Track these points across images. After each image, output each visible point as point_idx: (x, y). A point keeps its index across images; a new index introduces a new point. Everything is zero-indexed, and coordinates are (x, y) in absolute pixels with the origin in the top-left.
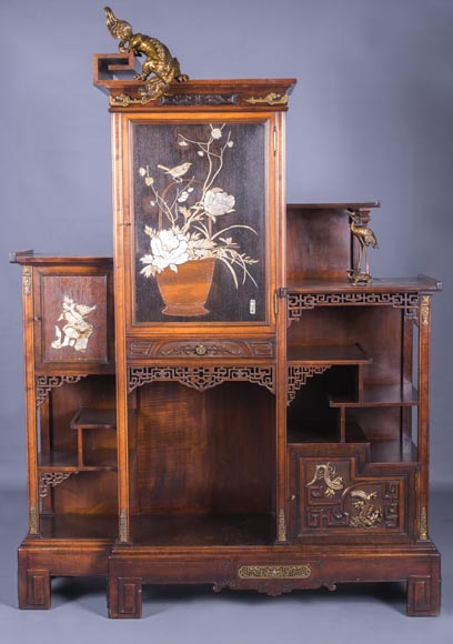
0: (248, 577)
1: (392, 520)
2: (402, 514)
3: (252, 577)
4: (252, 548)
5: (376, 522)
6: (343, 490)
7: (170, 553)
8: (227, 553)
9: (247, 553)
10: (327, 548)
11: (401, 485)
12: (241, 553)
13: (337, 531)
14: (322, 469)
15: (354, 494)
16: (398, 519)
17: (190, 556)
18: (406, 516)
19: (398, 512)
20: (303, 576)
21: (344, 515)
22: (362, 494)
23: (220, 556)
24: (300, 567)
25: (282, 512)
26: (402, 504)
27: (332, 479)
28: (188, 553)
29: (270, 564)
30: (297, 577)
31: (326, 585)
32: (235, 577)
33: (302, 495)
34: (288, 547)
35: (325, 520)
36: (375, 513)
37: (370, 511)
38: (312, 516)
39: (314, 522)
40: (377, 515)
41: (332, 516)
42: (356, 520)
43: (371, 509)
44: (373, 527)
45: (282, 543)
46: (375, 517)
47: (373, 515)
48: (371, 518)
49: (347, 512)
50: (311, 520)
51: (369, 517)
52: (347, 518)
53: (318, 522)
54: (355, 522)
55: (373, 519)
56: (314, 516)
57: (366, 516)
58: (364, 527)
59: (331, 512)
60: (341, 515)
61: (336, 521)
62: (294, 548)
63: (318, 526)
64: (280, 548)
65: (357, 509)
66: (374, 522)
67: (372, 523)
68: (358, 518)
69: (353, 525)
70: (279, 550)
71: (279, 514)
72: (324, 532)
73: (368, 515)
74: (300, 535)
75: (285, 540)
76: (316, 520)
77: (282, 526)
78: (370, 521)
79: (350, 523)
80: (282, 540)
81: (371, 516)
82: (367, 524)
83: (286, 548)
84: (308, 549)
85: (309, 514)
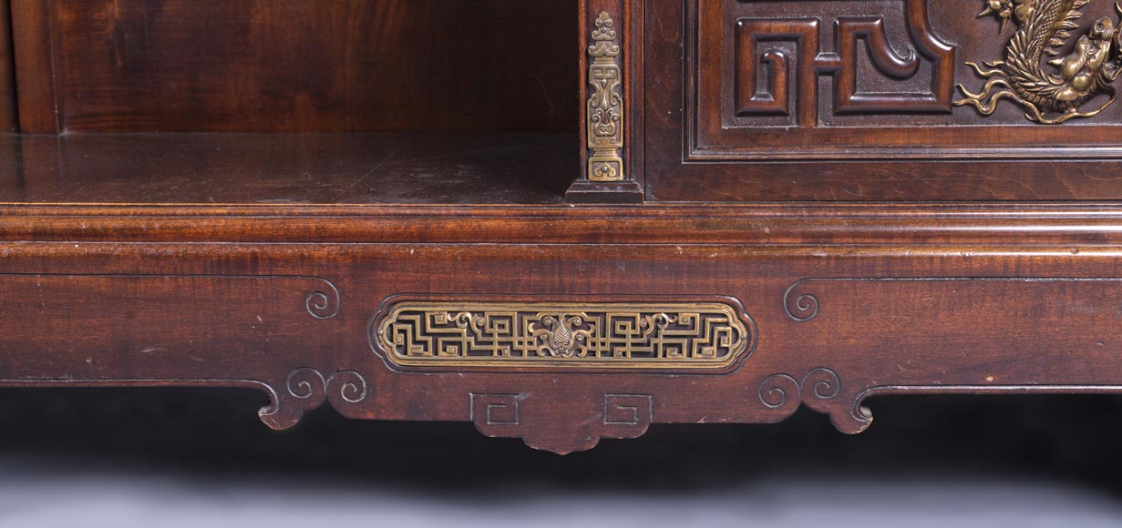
0: (428, 358)
3: (449, 357)
4: (452, 214)
5: (1100, 88)
7: (39, 235)
8: (321, 236)
9: (423, 237)
10: (832, 219)
12: (395, 237)
13: (891, 134)
17: (135, 246)
20: (708, 359)
21: (927, 54)
23: (290, 249)
24: (688, 312)
25: (605, 17)
28: (123, 234)
29: (541, 293)
30: (675, 361)
31: (819, 404)
32: (363, 357)
34: (633, 210)
35: (830, 79)
36: (1099, 37)
37: (1068, 29)
38: (763, 56)
39: (771, 87)
40: (1105, 47)
41: (865, 56)
42: (987, 78)
43: (1073, 20)
44: (1076, 114)
45: (606, 190)
46: (1097, 55)
47: (1083, 46)
48: (1073, 67)
49: (944, 36)
50: (755, 80)
51: (1057, 62)
52: (946, 63)
53: (792, 89)
54: (983, 89)
55: (1084, 68)
56: (772, 52)
57: (1042, 52)
58: (1032, 114)
59: (862, 36)
60: (911, 47)
61: (883, 80)
62: (667, 217)
63: (792, 109)
64: (595, 216)
65: (999, 19)
66: (1090, 81)
67: (1076, 89)
68: (998, 67)
69: (973, 106)
70: (592, 223)
71: (590, 41)
72: (826, 138)
73: (1054, 47)
74: (696, 154)
75: (621, 178)
76: (781, 77)
77: (605, 102)
78: (1068, 80)
79: (957, 93)
80: (605, 178)
81: (1074, 56)
82: (1049, 96)
83: (624, 215)
84: (738, 219)
85: (747, 42)
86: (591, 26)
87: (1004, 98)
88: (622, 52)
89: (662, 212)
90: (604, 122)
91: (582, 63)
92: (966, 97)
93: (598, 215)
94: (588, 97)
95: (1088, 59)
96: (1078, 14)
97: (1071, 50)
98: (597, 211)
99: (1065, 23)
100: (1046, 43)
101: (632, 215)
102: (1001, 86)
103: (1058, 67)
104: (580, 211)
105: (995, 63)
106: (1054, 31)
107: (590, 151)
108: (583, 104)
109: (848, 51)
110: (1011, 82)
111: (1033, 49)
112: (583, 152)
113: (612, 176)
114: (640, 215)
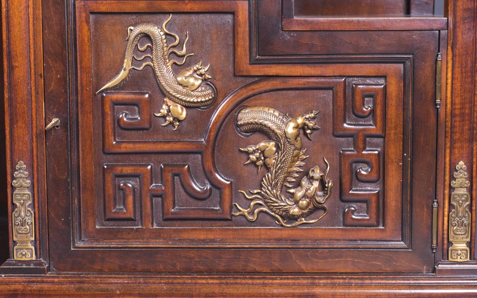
1: (364, 200)
2: (394, 179)
5: (316, 208)
6: (213, 104)
11: (394, 89)
13: (198, 234)
14: (147, 36)
15: (247, 116)
16: (382, 196)
18: (407, 187)
19: (381, 177)
21: (216, 185)
22: (269, 117)
25: (21, 164)
26: (394, 152)
27: (178, 69)
33: (87, 121)
34: (39, 279)
35: (160, 199)
36: (312, 178)
37: (297, 172)
38: (119, 186)
39: (124, 204)
40: (316, 184)
41: (180, 187)
42: (252, 200)
43: (300, 167)
44: (305, 222)
45: (24, 266)
46: (312, 189)
47: (303, 183)
48: (299, 194)
49: (226, 174)
50: (115, 199)
51: (292, 191)
52: (227, 192)
53: (137, 205)
54: (249, 206)
55: (305, 196)
56: (125, 184)
57: (282, 186)
58: (279, 221)
59: (177, 175)
60: (207, 182)
61: (191, 200)
62: (60, 283)
63: (138, 218)
64: (16, 282)
65: (257, 166)
66: (308, 204)
67: (301, 208)
68: (258, 193)
69: (244, 216)
70: (13, 287)
71: (13, 178)
72: (157, 234)
73: (290, 182)
74: (80, 244)
75: (34, 258)
76: (130, 199)
77: (23, 214)
78: (297, 202)
79: (234, 209)
80: (24, 259)
81: (299, 188)
82: (287, 211)
83: (33, 282)
84: (101, 285)
85: (109, 177)
86: (14, 169)
87: (262, 211)
88: (33, 184)
89: (56, 280)
90: (22, 225)
91: (9, 190)
92: (240, 211)
93: (17, 282)
94: (13, 210)
95: (306, 191)
96: (303, 164)
97: (298, 184)
98: (17, 279)
99: (295, 169)
100: (285, 180)
101: (38, 282)
102: (261, 205)
103: (293, 194)
104: (7, 279)
105: (255, 191)
106: (289, 174)
107: (15, 243)
108: (10, 214)
109: (169, 184)
110: (266, 203)
111: (276, 184)
112: (11, 243)
113: (28, 258)
114: (43, 282)
